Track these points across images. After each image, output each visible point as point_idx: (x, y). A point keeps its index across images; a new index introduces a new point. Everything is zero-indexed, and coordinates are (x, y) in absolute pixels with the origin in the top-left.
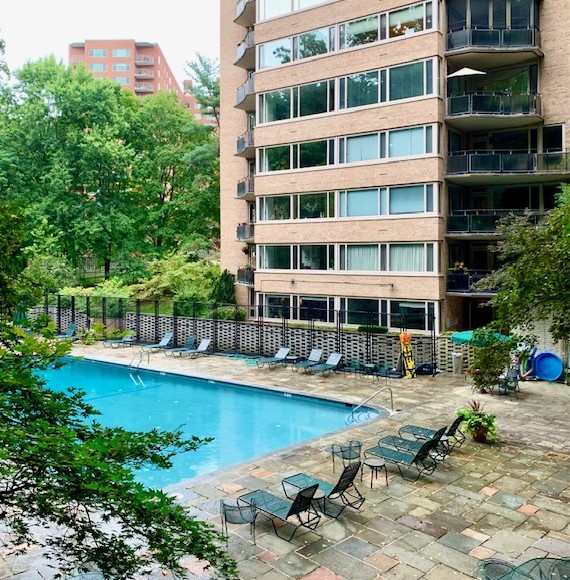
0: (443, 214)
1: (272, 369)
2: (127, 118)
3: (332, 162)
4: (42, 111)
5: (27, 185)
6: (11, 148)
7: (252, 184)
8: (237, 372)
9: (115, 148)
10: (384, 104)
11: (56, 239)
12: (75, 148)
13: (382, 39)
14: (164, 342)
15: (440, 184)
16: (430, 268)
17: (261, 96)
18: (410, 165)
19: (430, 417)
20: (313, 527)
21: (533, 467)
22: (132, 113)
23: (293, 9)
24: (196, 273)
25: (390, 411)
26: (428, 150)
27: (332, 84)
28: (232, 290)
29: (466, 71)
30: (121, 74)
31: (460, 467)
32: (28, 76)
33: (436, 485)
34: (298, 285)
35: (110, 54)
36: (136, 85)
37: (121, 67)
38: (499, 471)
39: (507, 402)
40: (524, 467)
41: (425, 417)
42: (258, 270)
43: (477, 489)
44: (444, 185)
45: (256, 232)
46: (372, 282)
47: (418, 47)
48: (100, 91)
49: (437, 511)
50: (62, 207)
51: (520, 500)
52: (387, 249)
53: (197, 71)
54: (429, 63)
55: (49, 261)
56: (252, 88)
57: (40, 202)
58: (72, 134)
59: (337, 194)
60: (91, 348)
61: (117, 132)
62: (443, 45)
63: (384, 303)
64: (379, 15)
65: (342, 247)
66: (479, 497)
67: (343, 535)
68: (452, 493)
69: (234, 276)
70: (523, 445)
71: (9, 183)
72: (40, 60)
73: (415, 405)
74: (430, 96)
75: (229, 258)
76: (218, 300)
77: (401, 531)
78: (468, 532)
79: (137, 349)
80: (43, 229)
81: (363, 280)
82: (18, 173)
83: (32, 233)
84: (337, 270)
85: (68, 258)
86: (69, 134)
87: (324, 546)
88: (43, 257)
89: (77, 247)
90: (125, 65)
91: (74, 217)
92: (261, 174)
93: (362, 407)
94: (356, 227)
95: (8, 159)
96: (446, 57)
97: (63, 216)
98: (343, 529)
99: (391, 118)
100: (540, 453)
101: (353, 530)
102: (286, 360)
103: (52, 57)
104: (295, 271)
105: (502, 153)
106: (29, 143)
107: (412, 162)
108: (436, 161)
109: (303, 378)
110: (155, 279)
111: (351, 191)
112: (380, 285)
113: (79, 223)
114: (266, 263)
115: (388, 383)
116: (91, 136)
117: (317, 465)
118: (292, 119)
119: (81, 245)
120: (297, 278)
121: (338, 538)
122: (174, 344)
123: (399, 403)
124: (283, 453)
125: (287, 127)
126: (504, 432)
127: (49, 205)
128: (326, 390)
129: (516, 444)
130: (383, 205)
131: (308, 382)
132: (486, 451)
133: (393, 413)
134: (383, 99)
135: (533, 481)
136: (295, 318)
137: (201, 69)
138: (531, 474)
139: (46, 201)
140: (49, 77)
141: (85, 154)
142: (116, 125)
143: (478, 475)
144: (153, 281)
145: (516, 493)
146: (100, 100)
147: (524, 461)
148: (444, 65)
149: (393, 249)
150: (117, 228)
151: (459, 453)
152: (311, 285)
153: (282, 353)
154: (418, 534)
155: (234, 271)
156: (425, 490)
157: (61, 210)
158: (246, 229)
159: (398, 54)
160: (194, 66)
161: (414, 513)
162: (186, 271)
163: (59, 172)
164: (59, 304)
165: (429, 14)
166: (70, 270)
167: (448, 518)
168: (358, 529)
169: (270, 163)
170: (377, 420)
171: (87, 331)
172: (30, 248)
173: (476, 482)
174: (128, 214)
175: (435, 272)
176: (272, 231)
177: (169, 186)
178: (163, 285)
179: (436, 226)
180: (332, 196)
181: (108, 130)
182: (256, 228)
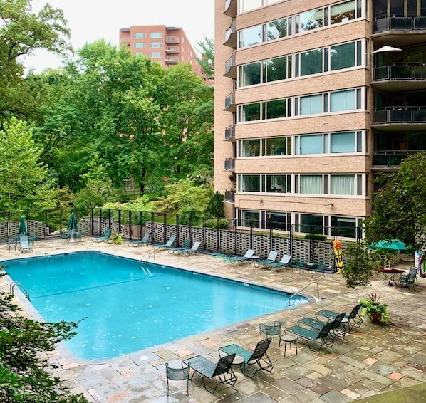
0: (368, 154)
1: (240, 265)
2: (155, 82)
3: (289, 115)
4: (95, 78)
5: (85, 130)
6: (74, 105)
7: (234, 131)
8: (215, 267)
9: (145, 104)
10: (326, 73)
11: (104, 168)
12: (118, 104)
13: (325, 25)
14: (169, 243)
15: (367, 131)
16: (359, 193)
17: (240, 67)
18: (345, 117)
19: (344, 303)
20: (232, 383)
21: (409, 344)
22: (159, 79)
23: (263, 5)
24: (199, 194)
25: (316, 299)
26: (358, 107)
27: (290, 58)
28: (222, 206)
29: (386, 49)
30: (155, 50)
31: (354, 342)
32: (87, 53)
33: (333, 355)
34: (265, 203)
35: (148, 36)
36: (166, 58)
37: (156, 45)
38: (383, 346)
39: (406, 293)
40: (403, 343)
41: (341, 303)
42: (237, 192)
43: (362, 359)
44: (370, 132)
45: (236, 165)
46: (317, 202)
47: (351, 31)
48: (135, 64)
49: (328, 376)
50: (109, 146)
51: (391, 368)
52: (329, 179)
53: (204, 48)
54: (359, 43)
55: (99, 184)
56: (234, 61)
57: (93, 142)
58: (115, 94)
59: (293, 138)
60: (119, 247)
61: (147, 93)
62: (370, 30)
63: (327, 218)
64: (323, 8)
65: (296, 177)
66: (362, 366)
67: (253, 390)
68: (342, 362)
69: (223, 196)
70: (407, 327)
71: (72, 129)
72: (95, 42)
73: (337, 295)
74: (359, 67)
75: (220, 184)
76: (212, 213)
77: (297, 389)
78: (346, 391)
79: (151, 248)
80: (95, 161)
81: (311, 201)
82: (78, 122)
83: (88, 164)
84: (293, 193)
85: (113, 182)
86: (113, 95)
87: (237, 398)
88: (95, 182)
89: (119, 174)
90: (158, 43)
91: (117, 153)
92: (240, 123)
93: (297, 295)
94: (307, 162)
95: (71, 113)
96: (372, 38)
97: (110, 152)
98: (255, 386)
99: (331, 83)
100: (418, 334)
101: (262, 387)
102: (251, 259)
103: (103, 40)
104: (264, 193)
105: (412, 109)
106: (86, 101)
107: (347, 115)
108: (364, 115)
109: (261, 272)
110: (169, 197)
111: (302, 136)
112: (324, 204)
113: (121, 157)
114: (243, 187)
115: (323, 277)
116: (129, 96)
117: (250, 338)
118: (262, 84)
119: (122, 173)
120: (264, 199)
121: (248, 392)
122: (176, 245)
123: (325, 293)
124: (228, 329)
125: (258, 90)
126: (396, 316)
127: (100, 145)
128: (275, 281)
129: (402, 326)
130: (326, 147)
131: (263, 276)
132: (378, 331)
133: (318, 300)
134: (326, 70)
135: (406, 354)
136: (263, 227)
137: (207, 46)
138: (406, 349)
139: (98, 142)
140: (100, 53)
141: (125, 109)
142: (147, 88)
143: (366, 349)
144: (168, 199)
145: (391, 363)
146: (135, 71)
147: (404, 339)
148: (370, 44)
149: (333, 178)
150: (148, 160)
151: (357, 331)
152: (275, 204)
153: (249, 254)
154: (308, 392)
155: (223, 193)
156: (323, 359)
157: (108, 148)
158: (230, 163)
159: (337, 37)
160: (201, 45)
161: (310, 376)
162: (191, 192)
163: (106, 122)
164: (101, 215)
165: (359, 7)
166: (114, 190)
167: (334, 380)
168: (265, 386)
169: (246, 116)
170: (305, 305)
171: (117, 235)
172: (86, 175)
173: (364, 354)
174: (156, 151)
175: (363, 196)
176: (247, 164)
177: (186, 130)
178: (175, 202)
179: (364, 162)
180: (289, 139)
181: (141, 91)
182: (236, 162)
